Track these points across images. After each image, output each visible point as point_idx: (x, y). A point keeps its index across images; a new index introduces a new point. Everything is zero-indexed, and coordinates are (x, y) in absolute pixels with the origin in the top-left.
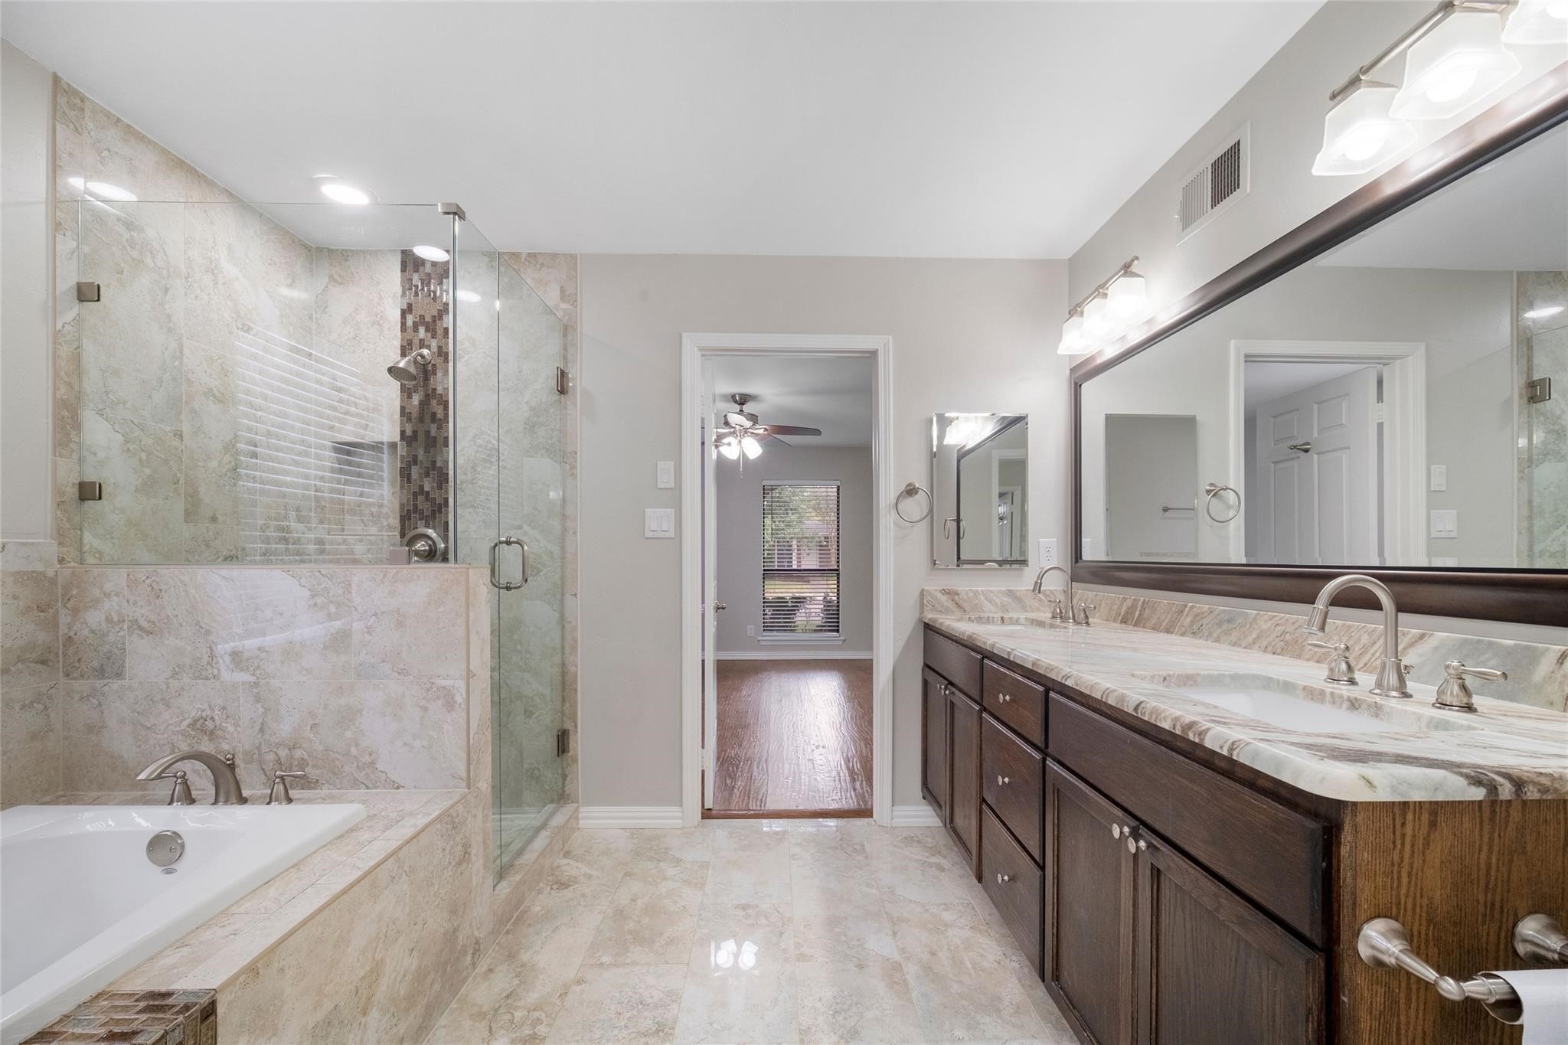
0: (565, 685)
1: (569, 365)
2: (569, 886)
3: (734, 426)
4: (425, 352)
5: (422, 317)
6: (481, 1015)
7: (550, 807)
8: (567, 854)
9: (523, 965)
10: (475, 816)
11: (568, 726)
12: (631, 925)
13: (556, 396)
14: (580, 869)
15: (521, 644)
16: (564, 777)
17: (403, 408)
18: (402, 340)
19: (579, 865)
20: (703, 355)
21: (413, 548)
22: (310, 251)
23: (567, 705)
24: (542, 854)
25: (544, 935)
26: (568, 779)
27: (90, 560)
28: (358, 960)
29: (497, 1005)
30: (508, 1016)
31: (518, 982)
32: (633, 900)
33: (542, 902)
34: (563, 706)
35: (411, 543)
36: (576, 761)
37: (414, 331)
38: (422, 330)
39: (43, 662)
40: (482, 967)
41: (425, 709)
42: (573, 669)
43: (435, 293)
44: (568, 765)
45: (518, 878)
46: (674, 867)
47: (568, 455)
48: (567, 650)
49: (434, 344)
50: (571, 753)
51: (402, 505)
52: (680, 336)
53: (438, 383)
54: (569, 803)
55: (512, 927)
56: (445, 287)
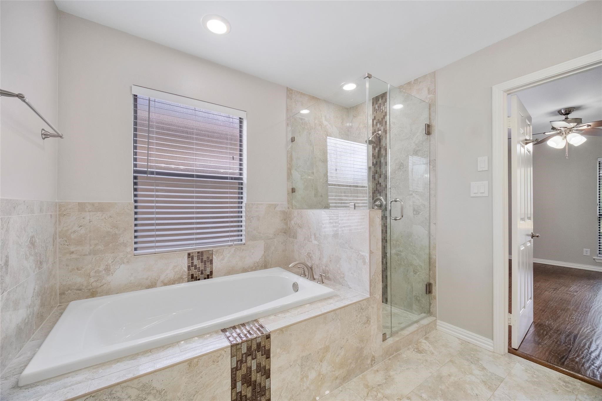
0: (431, 264)
1: (432, 121)
2: (421, 353)
3: (560, 129)
4: (380, 132)
5: (378, 120)
6: (367, 386)
7: (423, 315)
8: (426, 338)
9: (389, 376)
10: (373, 308)
11: (432, 282)
12: (443, 387)
13: (426, 137)
14: (430, 348)
15: (412, 243)
16: (430, 304)
17: (373, 154)
18: (373, 130)
19: (430, 346)
20: (508, 94)
21: (375, 204)
22: (348, 109)
23: (431, 272)
24: (412, 333)
25: (402, 368)
26: (432, 305)
27: (294, 208)
28: (319, 342)
29: (374, 386)
30: (375, 393)
31: (385, 382)
32: (449, 375)
33: (408, 354)
34: (429, 273)
35: (375, 202)
36: (435, 298)
37: (376, 126)
38: (378, 124)
39: (285, 233)
40: (375, 368)
41: (357, 262)
42: (434, 257)
43: (382, 109)
44: (432, 299)
45: (397, 339)
46: (479, 370)
47: (432, 161)
48: (431, 248)
49: (382, 128)
50: (433, 294)
51: (373, 188)
52: (491, 88)
53: (383, 143)
54: (432, 316)
55: (392, 358)
56: (385, 106)
